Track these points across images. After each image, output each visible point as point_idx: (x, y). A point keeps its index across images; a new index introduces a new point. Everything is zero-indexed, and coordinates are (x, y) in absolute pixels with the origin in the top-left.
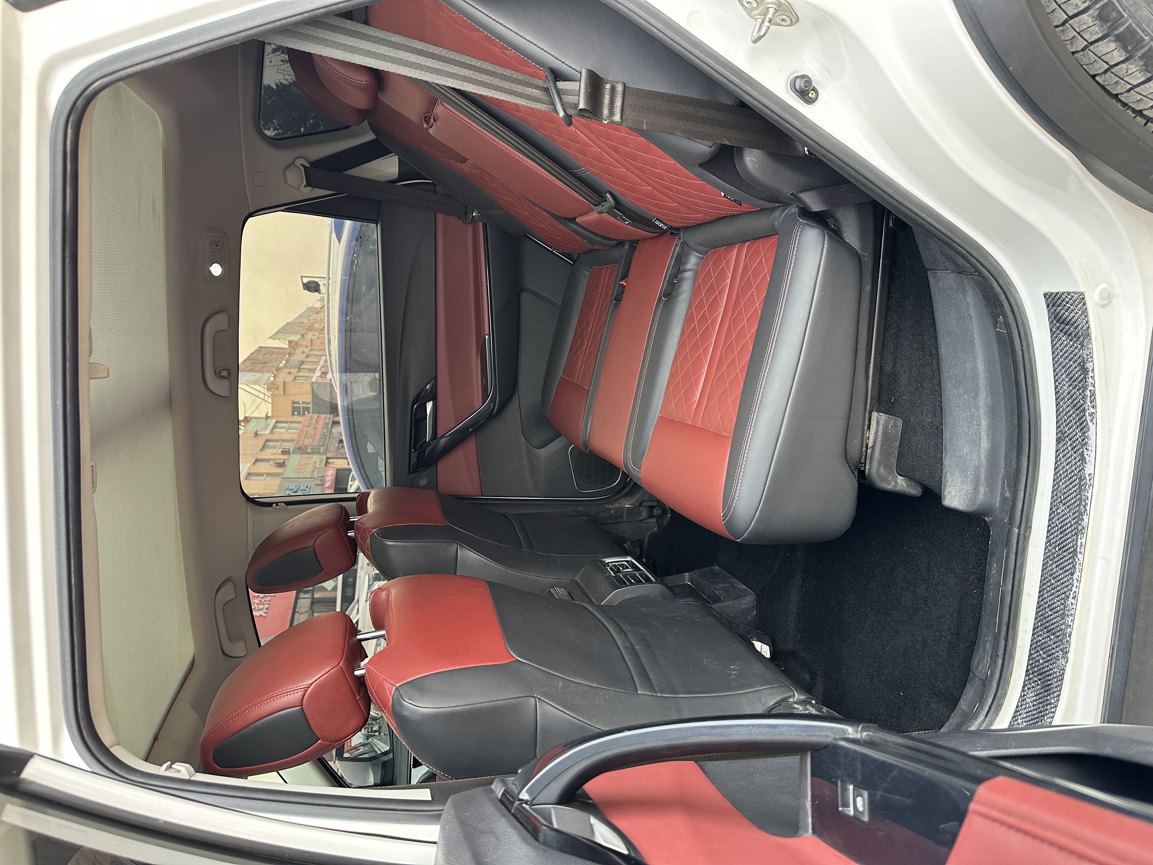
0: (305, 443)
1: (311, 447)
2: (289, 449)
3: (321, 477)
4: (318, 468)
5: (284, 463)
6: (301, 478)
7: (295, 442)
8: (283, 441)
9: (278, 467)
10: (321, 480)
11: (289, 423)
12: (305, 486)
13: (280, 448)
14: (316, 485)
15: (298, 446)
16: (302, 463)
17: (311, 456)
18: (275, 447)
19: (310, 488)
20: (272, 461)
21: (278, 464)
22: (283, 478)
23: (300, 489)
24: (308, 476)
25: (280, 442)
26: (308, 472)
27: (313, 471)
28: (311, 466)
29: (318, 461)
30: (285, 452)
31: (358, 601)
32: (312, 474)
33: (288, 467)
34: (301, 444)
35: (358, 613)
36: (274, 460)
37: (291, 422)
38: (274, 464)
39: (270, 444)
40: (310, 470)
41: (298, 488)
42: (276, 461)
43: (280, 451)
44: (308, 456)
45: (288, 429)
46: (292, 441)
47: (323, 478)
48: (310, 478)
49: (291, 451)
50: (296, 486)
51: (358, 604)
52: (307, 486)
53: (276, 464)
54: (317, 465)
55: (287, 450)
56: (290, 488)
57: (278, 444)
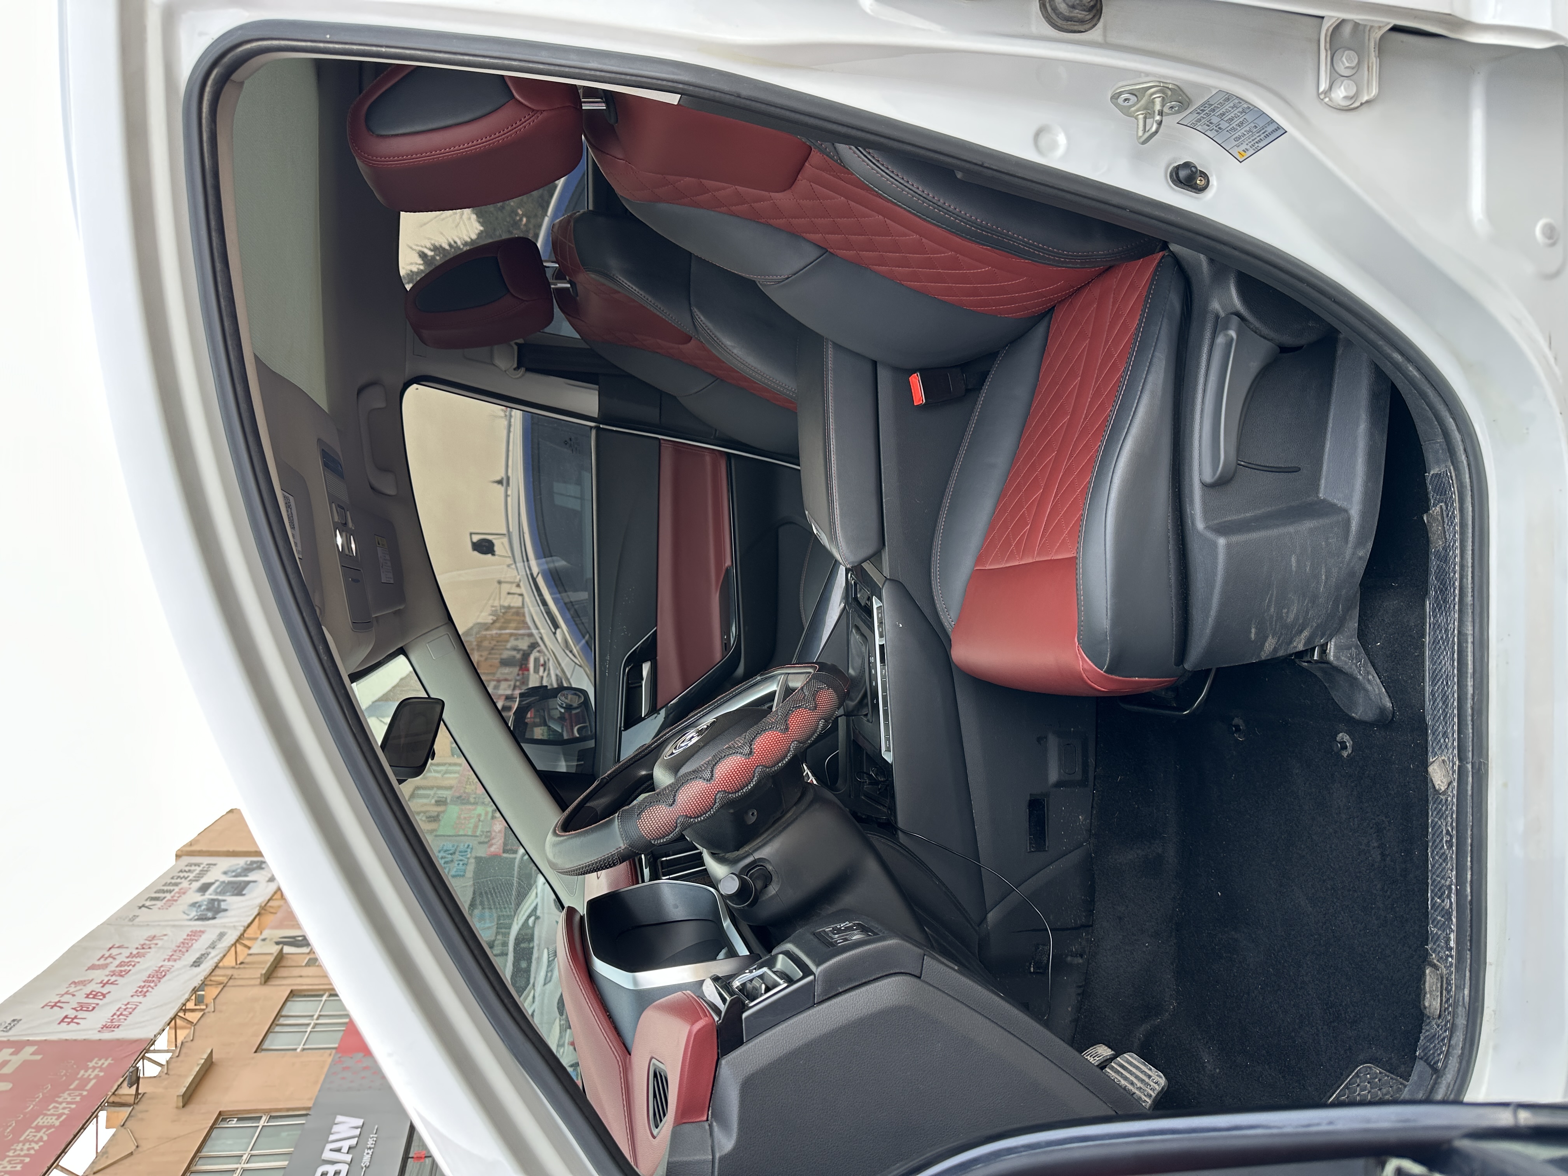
0: (467, 791)
1: (474, 796)
2: (446, 798)
3: (487, 832)
4: (482, 821)
5: (438, 816)
6: (461, 835)
7: (453, 789)
8: (439, 788)
9: (429, 821)
10: (486, 837)
11: (447, 766)
12: (466, 846)
13: (433, 797)
14: (480, 843)
15: (457, 794)
16: (462, 816)
17: (473, 807)
18: (426, 796)
19: (472, 849)
20: (422, 814)
21: (430, 817)
22: (436, 836)
23: (459, 849)
24: (470, 833)
25: (435, 789)
26: (469, 828)
27: (476, 827)
28: (473, 821)
29: (483, 813)
30: (441, 802)
31: (534, 986)
32: (474, 831)
33: (442, 823)
34: (462, 791)
35: (533, 1002)
36: (425, 812)
37: (450, 764)
38: (424, 818)
39: (421, 792)
40: (471, 825)
41: (456, 850)
42: (428, 814)
43: (433, 801)
44: (470, 807)
45: (446, 773)
46: (450, 788)
47: (489, 834)
48: (472, 836)
49: (448, 801)
50: (453, 846)
51: (534, 990)
52: (469, 846)
53: (427, 818)
54: (482, 818)
55: (444, 799)
56: (445, 848)
57: (431, 792)
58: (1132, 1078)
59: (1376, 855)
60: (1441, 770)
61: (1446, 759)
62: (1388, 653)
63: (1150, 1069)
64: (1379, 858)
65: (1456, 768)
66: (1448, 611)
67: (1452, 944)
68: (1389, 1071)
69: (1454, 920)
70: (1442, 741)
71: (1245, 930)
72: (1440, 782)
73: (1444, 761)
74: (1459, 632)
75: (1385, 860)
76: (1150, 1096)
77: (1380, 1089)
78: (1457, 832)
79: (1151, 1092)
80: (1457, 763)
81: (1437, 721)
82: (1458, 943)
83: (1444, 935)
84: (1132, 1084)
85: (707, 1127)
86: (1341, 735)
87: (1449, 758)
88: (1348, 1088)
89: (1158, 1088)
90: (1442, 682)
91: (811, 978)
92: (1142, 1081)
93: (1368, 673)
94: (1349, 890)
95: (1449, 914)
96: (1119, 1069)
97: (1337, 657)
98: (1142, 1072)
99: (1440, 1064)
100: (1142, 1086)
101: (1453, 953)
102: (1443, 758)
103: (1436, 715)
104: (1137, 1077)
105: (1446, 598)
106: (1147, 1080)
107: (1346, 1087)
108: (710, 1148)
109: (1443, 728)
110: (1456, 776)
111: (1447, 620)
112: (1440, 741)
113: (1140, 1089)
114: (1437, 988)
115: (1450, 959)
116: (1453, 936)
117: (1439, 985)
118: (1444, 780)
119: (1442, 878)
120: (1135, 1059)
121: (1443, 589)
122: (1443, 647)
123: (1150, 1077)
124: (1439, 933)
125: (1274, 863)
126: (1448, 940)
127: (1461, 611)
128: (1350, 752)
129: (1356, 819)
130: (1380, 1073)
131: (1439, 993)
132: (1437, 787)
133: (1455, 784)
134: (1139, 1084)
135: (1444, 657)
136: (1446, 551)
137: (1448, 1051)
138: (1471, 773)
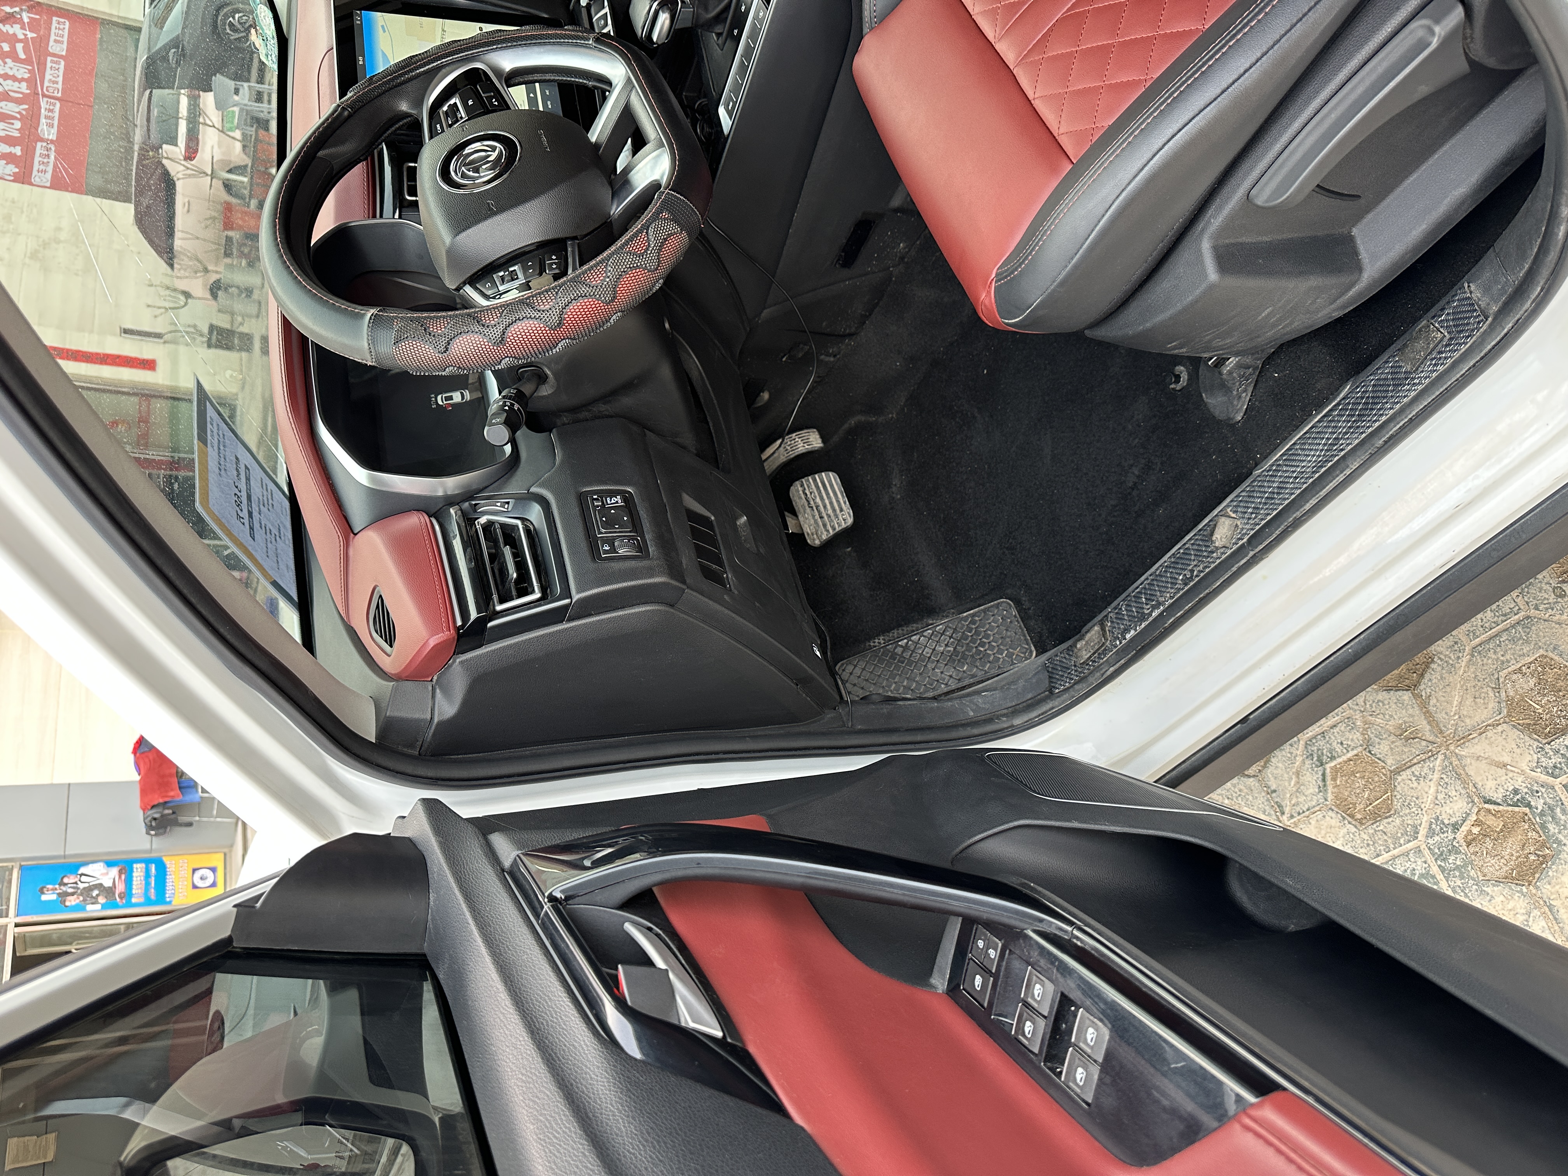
58: (827, 502)
59: (1131, 480)
60: (1229, 530)
61: (1240, 527)
62: (1276, 390)
63: (845, 503)
64: (1131, 484)
65: (1241, 543)
66: (1354, 428)
67: (1128, 636)
68: (1021, 618)
69: (1143, 626)
70: (1250, 510)
71: (987, 419)
72: (1219, 537)
73: (1237, 526)
74: (1344, 457)
75: (1133, 489)
76: (834, 529)
77: (1007, 630)
78: (1198, 582)
79: (837, 526)
80: (1245, 540)
81: (1260, 492)
82: (1132, 639)
83: (1128, 624)
84: (825, 507)
85: (430, 688)
86: (1182, 368)
87: (1242, 529)
88: (985, 612)
89: (844, 526)
90: (1294, 472)
91: (567, 601)
92: (834, 510)
93: (1245, 391)
94: (1088, 480)
95: (1143, 617)
96: (820, 484)
97: (1230, 373)
98: (838, 501)
99: (1057, 691)
100: (832, 515)
101: (1124, 642)
102: (1239, 523)
103: (1264, 486)
104: (831, 503)
105: (1364, 415)
106: (838, 511)
107: (984, 611)
108: (429, 709)
109: (1260, 503)
110: (1235, 547)
111: (1346, 433)
112: (1248, 508)
113: (829, 516)
114: (1094, 646)
115: (1118, 643)
116: (1132, 632)
117: (1097, 647)
118: (1224, 540)
119: (1160, 591)
120: (837, 484)
121: (1370, 405)
122: (1321, 447)
123: (841, 510)
124: (1126, 618)
125: (1047, 398)
126: (1127, 630)
127: (1362, 443)
128: (1178, 388)
129: (1137, 440)
130: (1015, 616)
131: (1092, 651)
132: (1214, 538)
133: (1229, 552)
134: (830, 512)
135: (1314, 456)
136: (1406, 379)
137: (1068, 688)
138: (1248, 558)
